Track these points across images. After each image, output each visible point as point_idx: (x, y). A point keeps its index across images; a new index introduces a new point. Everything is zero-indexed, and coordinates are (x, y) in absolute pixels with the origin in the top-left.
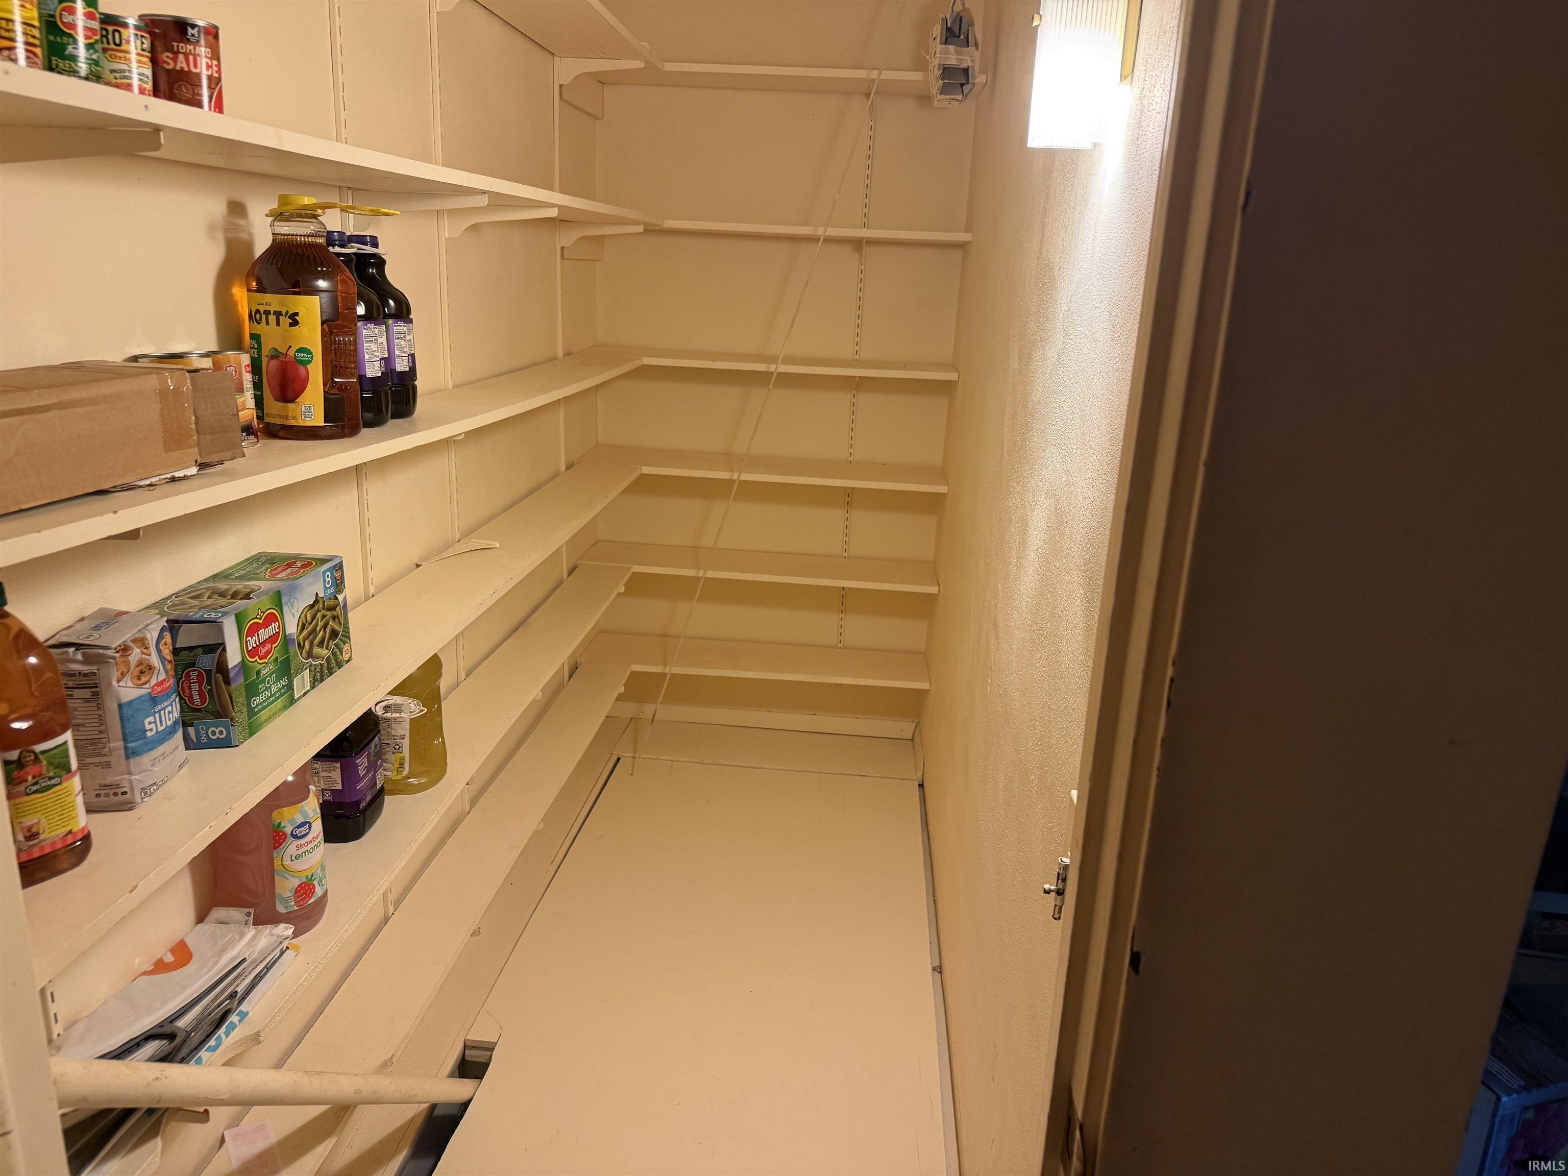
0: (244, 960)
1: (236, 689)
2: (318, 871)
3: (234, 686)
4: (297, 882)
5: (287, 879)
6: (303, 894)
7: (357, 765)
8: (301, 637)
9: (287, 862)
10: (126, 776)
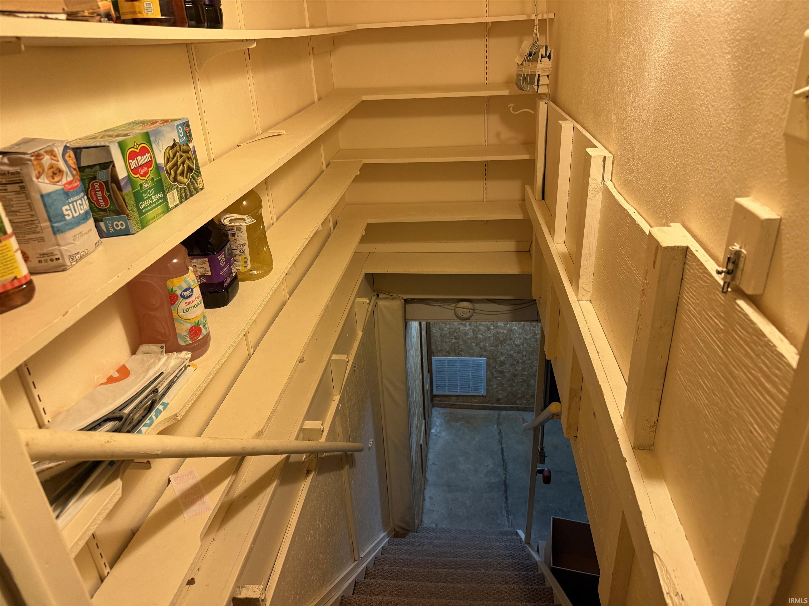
0: (162, 373)
1: (127, 195)
2: (202, 319)
3: (125, 192)
4: (189, 326)
5: (182, 324)
6: (194, 333)
7: (218, 260)
8: (168, 166)
9: (181, 314)
10: (57, 247)
